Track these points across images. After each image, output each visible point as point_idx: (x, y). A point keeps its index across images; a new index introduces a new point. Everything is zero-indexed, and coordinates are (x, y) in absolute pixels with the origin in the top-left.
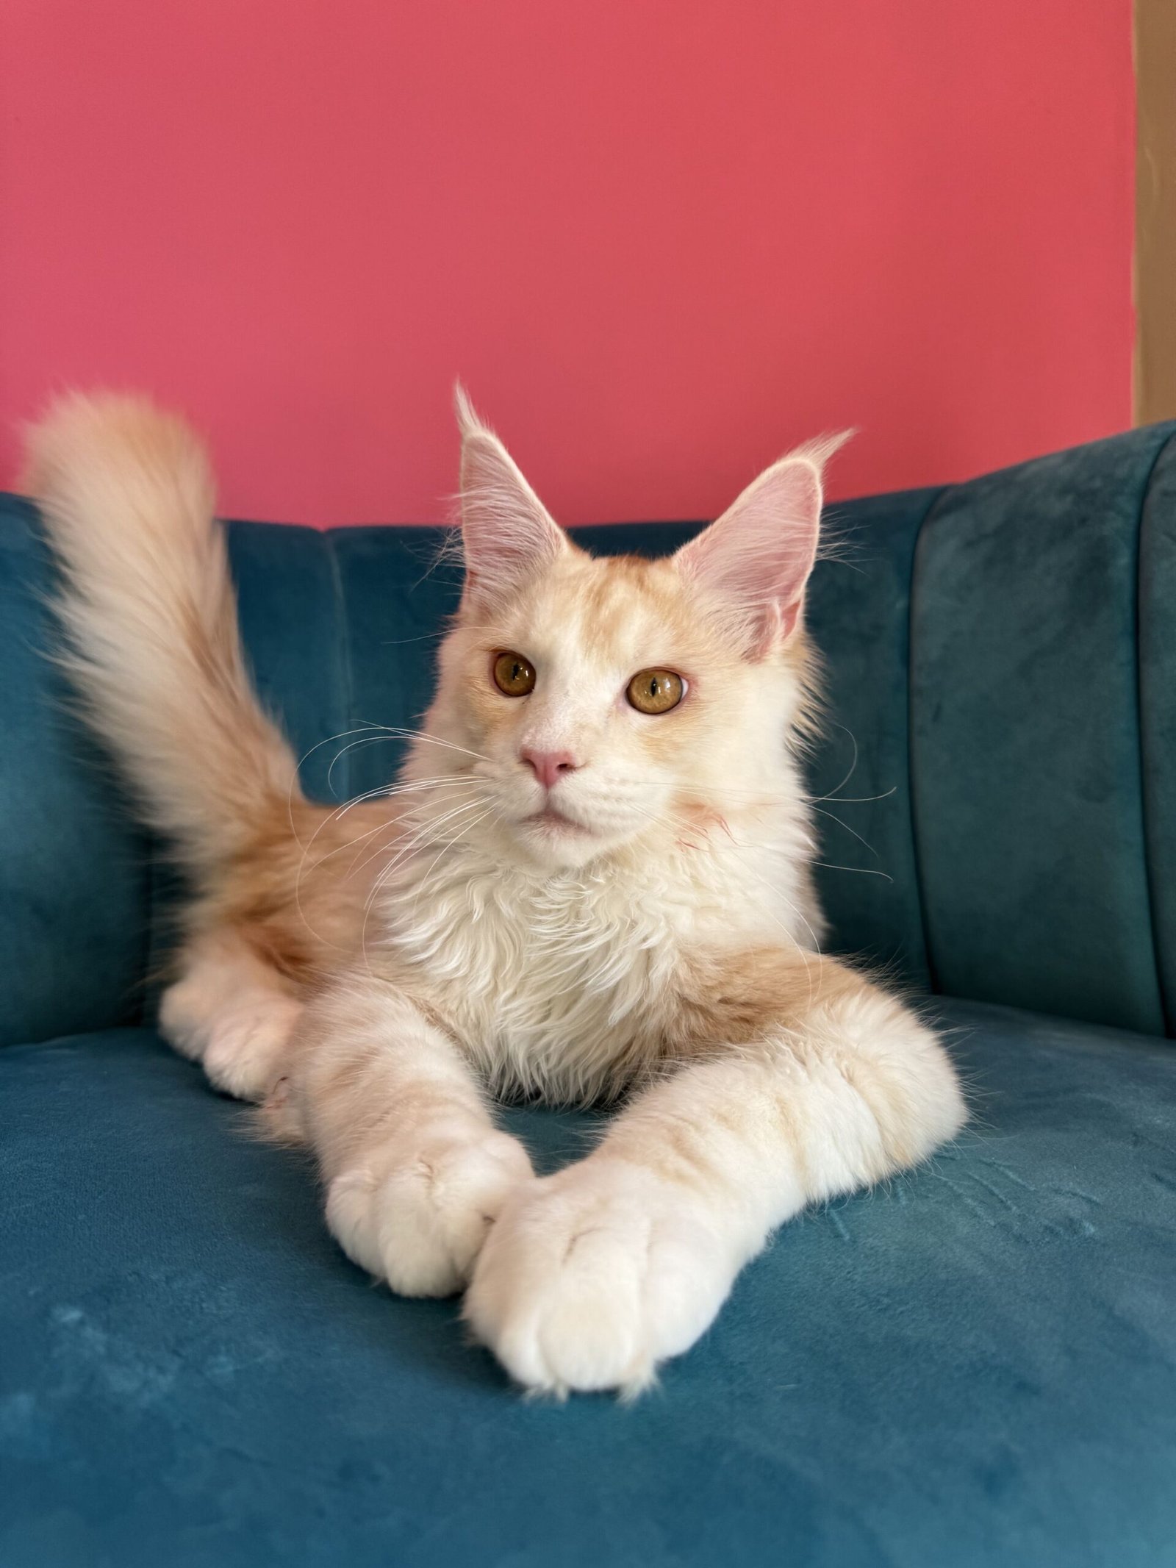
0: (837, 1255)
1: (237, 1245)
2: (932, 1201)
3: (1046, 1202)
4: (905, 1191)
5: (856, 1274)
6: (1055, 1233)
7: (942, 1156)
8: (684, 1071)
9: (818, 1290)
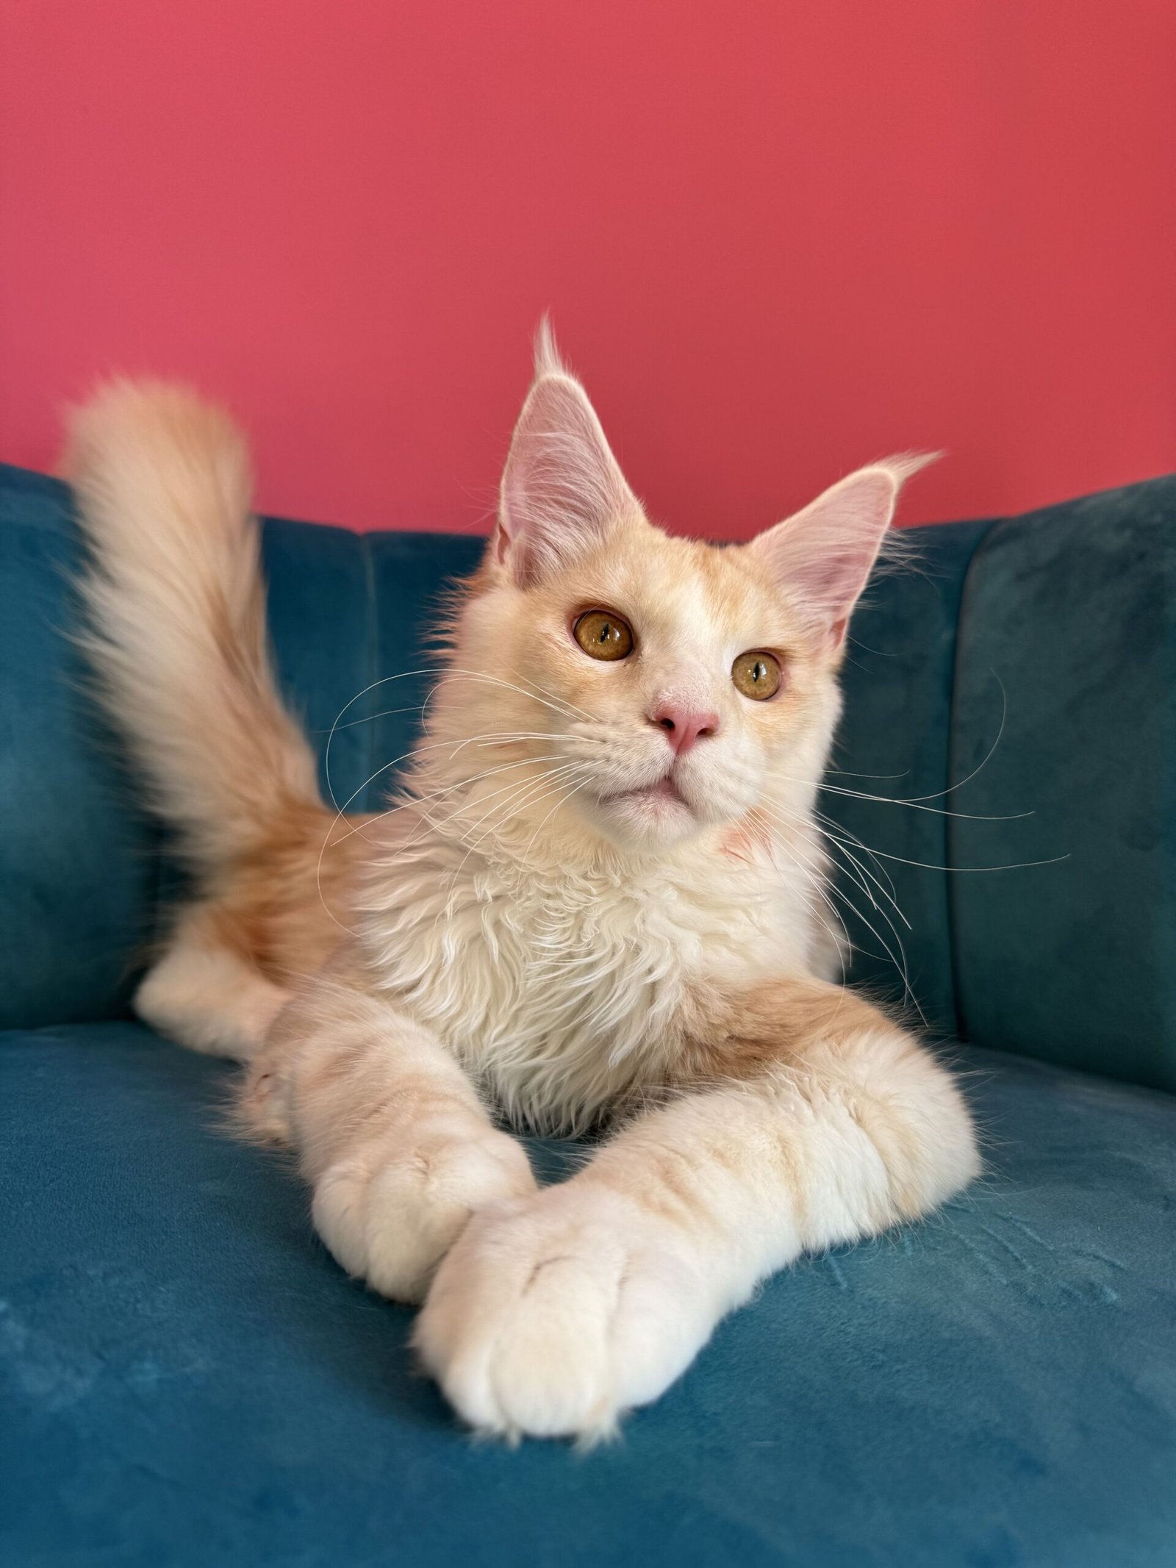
0: (832, 1304)
1: (187, 1244)
2: (940, 1254)
3: (1065, 1263)
4: (913, 1242)
5: (850, 1326)
6: (1073, 1297)
7: (953, 1207)
8: (682, 1101)
9: (807, 1340)
